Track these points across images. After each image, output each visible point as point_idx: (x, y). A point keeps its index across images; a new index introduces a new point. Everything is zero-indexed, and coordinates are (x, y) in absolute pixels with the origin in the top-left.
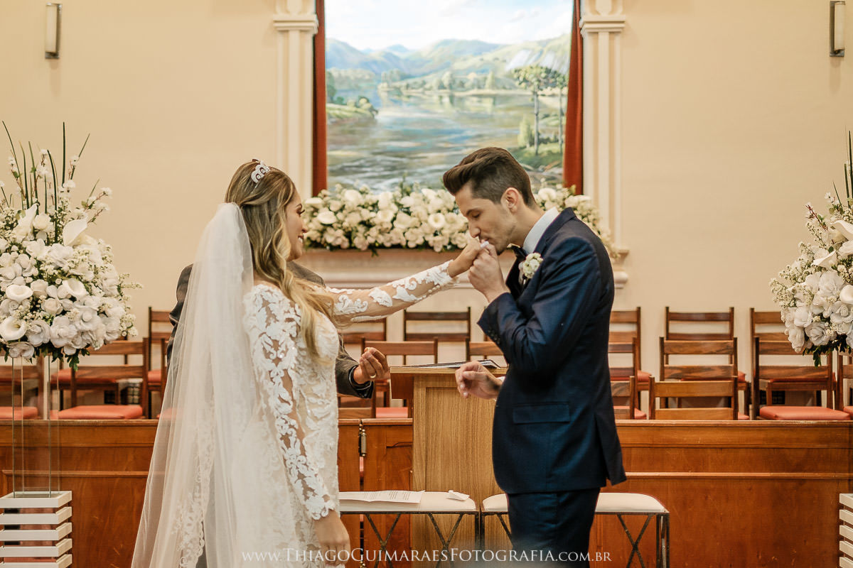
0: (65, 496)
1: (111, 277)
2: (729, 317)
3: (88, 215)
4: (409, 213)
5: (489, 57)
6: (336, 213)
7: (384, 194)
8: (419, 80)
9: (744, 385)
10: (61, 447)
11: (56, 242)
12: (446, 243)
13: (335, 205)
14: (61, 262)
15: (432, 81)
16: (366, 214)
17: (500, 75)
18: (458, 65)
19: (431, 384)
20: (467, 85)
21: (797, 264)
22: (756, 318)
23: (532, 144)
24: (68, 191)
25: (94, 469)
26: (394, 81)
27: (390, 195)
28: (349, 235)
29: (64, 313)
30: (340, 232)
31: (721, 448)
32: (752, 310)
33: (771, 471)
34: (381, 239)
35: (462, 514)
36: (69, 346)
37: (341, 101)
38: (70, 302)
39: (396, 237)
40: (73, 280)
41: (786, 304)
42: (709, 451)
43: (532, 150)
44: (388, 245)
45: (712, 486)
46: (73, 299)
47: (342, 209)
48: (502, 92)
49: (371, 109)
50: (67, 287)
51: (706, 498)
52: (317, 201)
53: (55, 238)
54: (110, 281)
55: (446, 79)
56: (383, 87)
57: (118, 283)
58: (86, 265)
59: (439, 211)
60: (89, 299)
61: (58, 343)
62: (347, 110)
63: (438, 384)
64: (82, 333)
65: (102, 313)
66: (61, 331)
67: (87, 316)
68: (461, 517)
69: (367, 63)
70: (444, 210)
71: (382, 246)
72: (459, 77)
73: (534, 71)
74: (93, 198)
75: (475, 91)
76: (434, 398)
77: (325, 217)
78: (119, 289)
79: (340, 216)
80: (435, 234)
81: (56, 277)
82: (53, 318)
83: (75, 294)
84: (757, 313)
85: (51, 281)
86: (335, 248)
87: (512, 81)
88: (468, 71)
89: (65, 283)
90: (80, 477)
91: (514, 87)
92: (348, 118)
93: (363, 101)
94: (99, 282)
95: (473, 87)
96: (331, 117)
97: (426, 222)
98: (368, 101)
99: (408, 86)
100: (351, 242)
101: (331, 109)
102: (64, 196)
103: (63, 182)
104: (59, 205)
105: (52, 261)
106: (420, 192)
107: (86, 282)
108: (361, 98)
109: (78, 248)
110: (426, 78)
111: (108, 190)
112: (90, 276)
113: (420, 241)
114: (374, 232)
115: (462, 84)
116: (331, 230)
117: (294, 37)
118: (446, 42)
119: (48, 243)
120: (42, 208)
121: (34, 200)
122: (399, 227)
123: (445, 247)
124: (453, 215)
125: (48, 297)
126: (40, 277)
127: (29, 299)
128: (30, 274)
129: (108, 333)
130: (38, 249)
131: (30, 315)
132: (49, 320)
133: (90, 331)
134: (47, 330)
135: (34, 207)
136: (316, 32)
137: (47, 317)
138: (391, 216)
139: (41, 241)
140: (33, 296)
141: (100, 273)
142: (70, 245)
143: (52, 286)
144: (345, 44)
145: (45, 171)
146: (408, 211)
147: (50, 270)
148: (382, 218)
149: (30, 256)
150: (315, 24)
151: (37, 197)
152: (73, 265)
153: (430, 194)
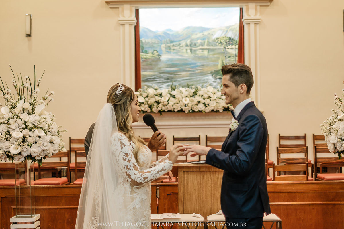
0: (37, 216)
1: (55, 128)
2: (305, 138)
3: (45, 102)
4: (175, 98)
5: (206, 33)
6: (145, 98)
7: (164, 90)
8: (178, 43)
9: (311, 165)
10: (35, 197)
11: (32, 114)
12: (190, 109)
13: (145, 95)
14: (34, 122)
15: (183, 43)
16: (157, 98)
17: (210, 41)
18: (194, 37)
19: (185, 170)
20: (197, 45)
21: (331, 118)
22: (315, 138)
24: (37, 93)
25: (49, 205)
26: (168, 43)
27: (167, 90)
28: (150, 107)
29: (36, 143)
30: (147, 106)
31: (302, 192)
32: (314, 134)
33: (322, 201)
34: (164, 108)
36: (38, 156)
37: (146, 52)
38: (38, 138)
39: (169, 107)
40: (39, 129)
41: (327, 134)
42: (297, 194)
44: (166, 111)
45: (298, 208)
46: (39, 137)
47: (147, 96)
48: (212, 47)
49: (159, 55)
50: (37, 132)
51: (296, 212)
52: (138, 93)
53: (31, 112)
54: (54, 129)
55: (189, 42)
56: (163, 46)
57: (58, 130)
58: (44, 123)
59: (187, 97)
60: (46, 137)
61: (34, 155)
62: (149, 56)
63: (188, 170)
64: (43, 151)
65: (51, 142)
66: (35, 150)
67: (45, 144)
69: (157, 36)
70: (189, 96)
71: (164, 111)
72: (194, 42)
73: (224, 39)
74: (47, 96)
75: (201, 47)
76: (187, 176)
77: (141, 100)
78: (58, 132)
79: (147, 99)
80: (185, 106)
81: (33, 128)
82: (31, 145)
83: (40, 135)
84: (316, 136)
85: (31, 130)
86: (145, 112)
87: (215, 43)
88: (198, 39)
89: (36, 130)
90: (43, 209)
91: (216, 45)
92: (149, 59)
93: (155, 52)
94: (50, 130)
95: (199, 45)
96: (142, 58)
97: (182, 101)
98: (157, 52)
99: (173, 46)
100: (151, 110)
101: (142, 55)
102: (35, 95)
103: (35, 89)
104: (33, 99)
105: (31, 122)
106: (179, 89)
107: (44, 130)
108: (154, 50)
109: (41, 116)
110: (181, 42)
111: (51, 92)
112: (46, 128)
113: (179, 109)
114: (160, 105)
115: (195, 44)
116: (142, 105)
117: (127, 27)
118: (189, 28)
119: (29, 114)
120: (26, 100)
121: (23, 97)
122: (171, 103)
123: (189, 111)
124: (192, 98)
125: (29, 136)
126: (26, 128)
127: (21, 137)
128: (22, 127)
129: (54, 150)
130: (25, 117)
131: (22, 144)
132: (30, 146)
133: (47, 150)
134: (29, 150)
135: (23, 100)
136: (136, 24)
137: (29, 144)
138: (167, 99)
139: (26, 113)
140: (23, 136)
141: (50, 126)
142: (38, 115)
143: (31, 132)
144: (148, 29)
145: (27, 85)
146: (174, 97)
147: (30, 125)
148: (164, 100)
149: (22, 120)
150: (135, 21)
151: (24, 96)
152: (39, 123)
153: (183, 90)
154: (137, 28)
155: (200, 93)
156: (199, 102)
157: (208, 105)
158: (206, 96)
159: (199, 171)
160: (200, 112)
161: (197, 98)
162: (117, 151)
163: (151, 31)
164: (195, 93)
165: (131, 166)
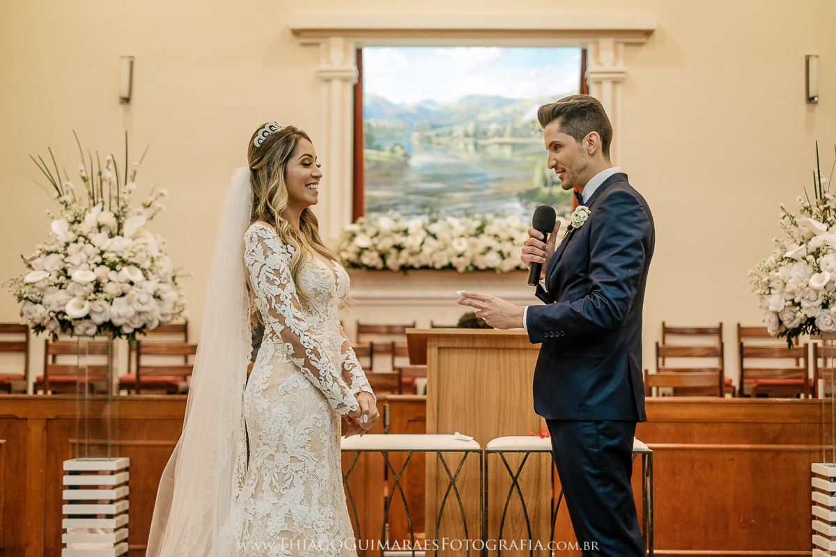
0: (122, 462)
1: (166, 266)
2: (719, 331)
3: (147, 213)
4: (436, 238)
5: (508, 110)
6: (372, 238)
7: (414, 223)
8: (447, 130)
9: (731, 389)
10: (120, 419)
11: (118, 234)
12: (468, 263)
13: (372, 231)
14: (122, 252)
15: (459, 130)
16: (399, 239)
17: (518, 125)
18: (482, 117)
19: (442, 344)
20: (490, 134)
21: (772, 258)
22: (742, 332)
23: (546, 185)
24: (130, 192)
25: (149, 439)
26: (425, 130)
27: (420, 224)
28: (383, 256)
29: (123, 295)
30: (375, 255)
31: (706, 423)
32: (739, 325)
33: (750, 443)
34: (412, 261)
35: (467, 451)
36: (127, 325)
37: (378, 148)
38: (129, 286)
39: (423, 259)
40: (132, 267)
41: (762, 293)
42: (695, 425)
43: (546, 191)
44: (417, 265)
45: (697, 457)
46: (132, 283)
47: (377, 234)
48: (520, 140)
49: (406, 155)
50: (126, 273)
51: (693, 467)
52: (355, 228)
53: (118, 231)
54: (165, 270)
55: (471, 128)
56: (415, 136)
57: (173, 275)
58: (143, 255)
59: (462, 236)
60: (146, 284)
61: (117, 322)
62: (384, 156)
63: (449, 344)
64: (139, 313)
65: (157, 297)
66: (120, 312)
67: (144, 298)
68: (466, 454)
69: (402, 115)
70: (467, 236)
71: (412, 267)
72: (483, 127)
74: (151, 199)
75: (496, 140)
76: (445, 357)
77: (362, 241)
78: (173, 278)
79: (375, 240)
80: (460, 256)
81: (117, 264)
82: (113, 300)
83: (133, 279)
84: (743, 328)
85: (113, 267)
86: (372, 269)
87: (528, 131)
88: (490, 122)
89: (125, 269)
90: (137, 446)
91: (529, 136)
93: (398, 148)
94: (155, 269)
95: (494, 136)
96: (369, 161)
97: (451, 245)
98: (402, 148)
99: (437, 135)
100: (384, 262)
101: (369, 154)
102: (126, 197)
103: (126, 184)
104: (122, 204)
105: (114, 249)
106: (445, 220)
107: (143, 270)
108: (396, 145)
109: (138, 240)
110: (454, 128)
111: (164, 191)
112: (147, 265)
113: (445, 262)
114: (404, 254)
115: (485, 133)
116: (366, 253)
117: (336, 85)
118: (471, 97)
119: (111, 236)
120: (106, 207)
121: (100, 200)
122: (427, 250)
123: (467, 268)
124: (474, 240)
125: (110, 281)
126: (103, 263)
127: (92, 282)
128: (95, 261)
129: (162, 315)
130: (101, 240)
131: (93, 296)
132: (110, 301)
133: (146, 312)
134: (108, 310)
135: (99, 206)
136: (355, 81)
137: (108, 298)
138: (419, 240)
139: (105, 233)
140: (96, 280)
141: (157, 263)
142: (130, 237)
143: (113, 272)
144: (383, 100)
145: (109, 174)
146: (434, 236)
147: (111, 257)
148: (411, 242)
149: (94, 246)
150: (355, 74)
151: (102, 197)
152: (131, 254)
153: (454, 222)
154: (357, 90)
155: (490, 229)
156: (489, 249)
157: (509, 254)
158: (503, 236)
159: (472, 348)
160: (490, 269)
161: (485, 241)
162: (256, 263)
163: (389, 104)
164: (481, 230)
165: (286, 298)
